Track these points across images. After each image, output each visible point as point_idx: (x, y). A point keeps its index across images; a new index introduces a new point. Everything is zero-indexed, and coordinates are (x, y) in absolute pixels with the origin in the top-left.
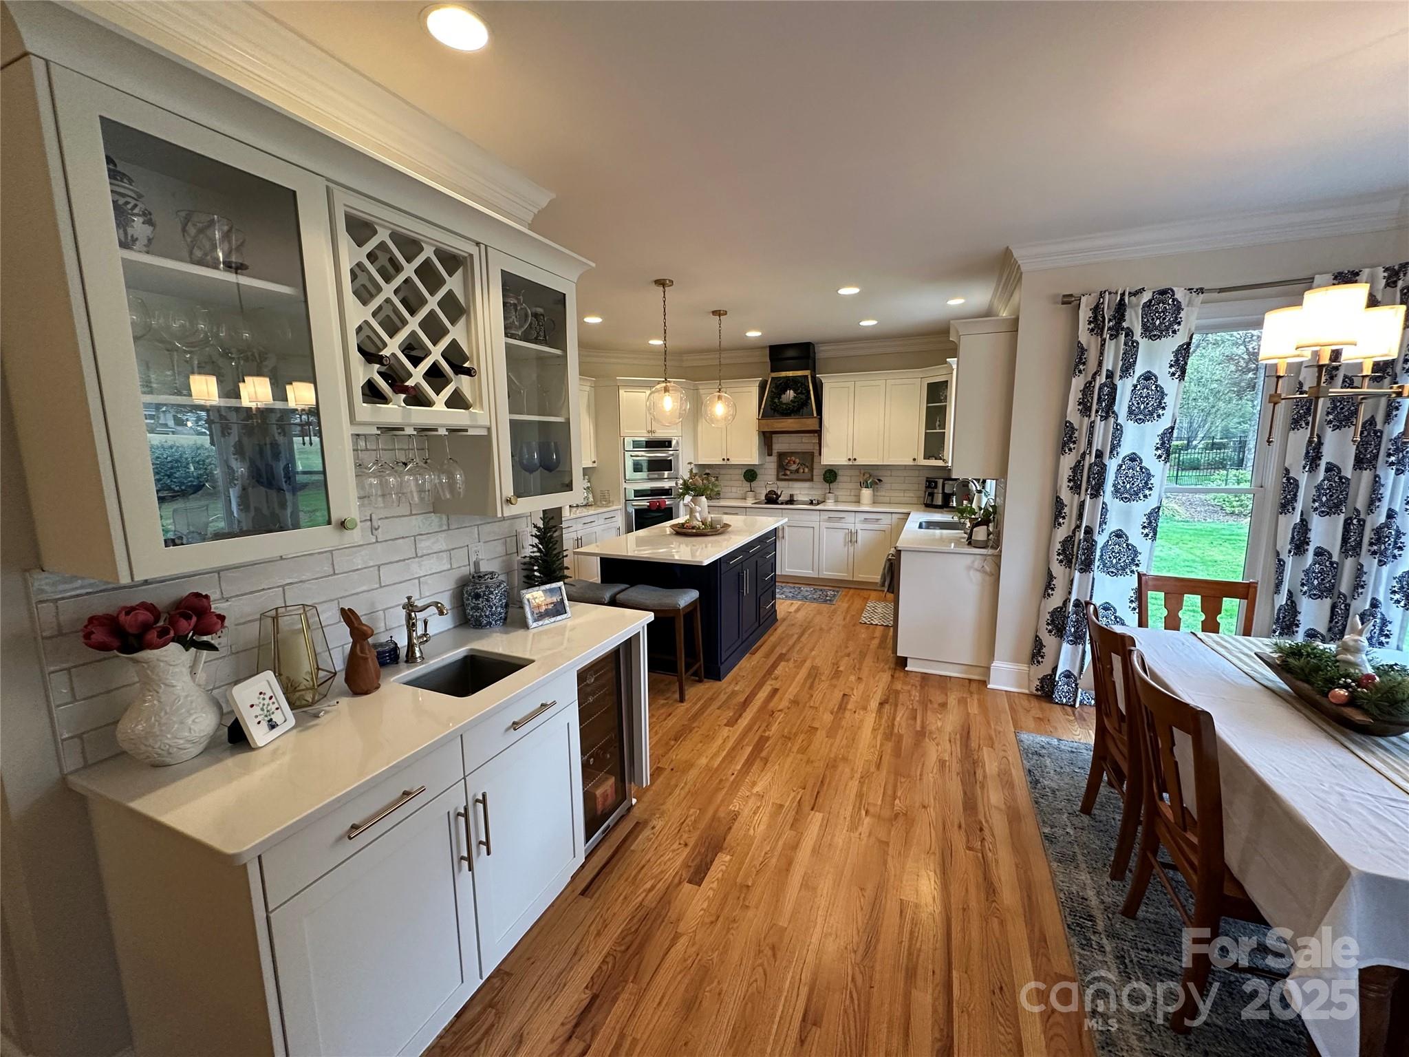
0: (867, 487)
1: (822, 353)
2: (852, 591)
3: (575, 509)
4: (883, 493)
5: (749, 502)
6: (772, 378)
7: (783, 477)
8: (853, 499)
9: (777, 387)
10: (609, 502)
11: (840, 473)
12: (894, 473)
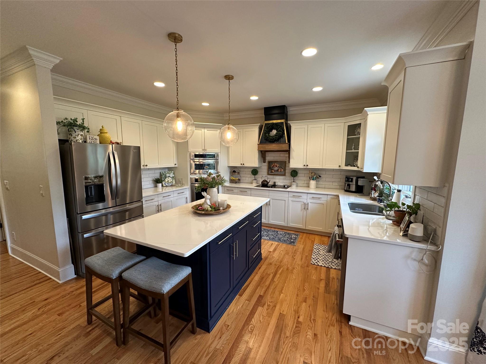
0: (313, 180)
1: (291, 111)
2: (305, 235)
3: (165, 188)
4: (322, 183)
5: (253, 186)
6: (265, 124)
7: (271, 173)
8: (306, 185)
9: (267, 128)
10: (182, 185)
11: (299, 172)
12: (327, 173)
